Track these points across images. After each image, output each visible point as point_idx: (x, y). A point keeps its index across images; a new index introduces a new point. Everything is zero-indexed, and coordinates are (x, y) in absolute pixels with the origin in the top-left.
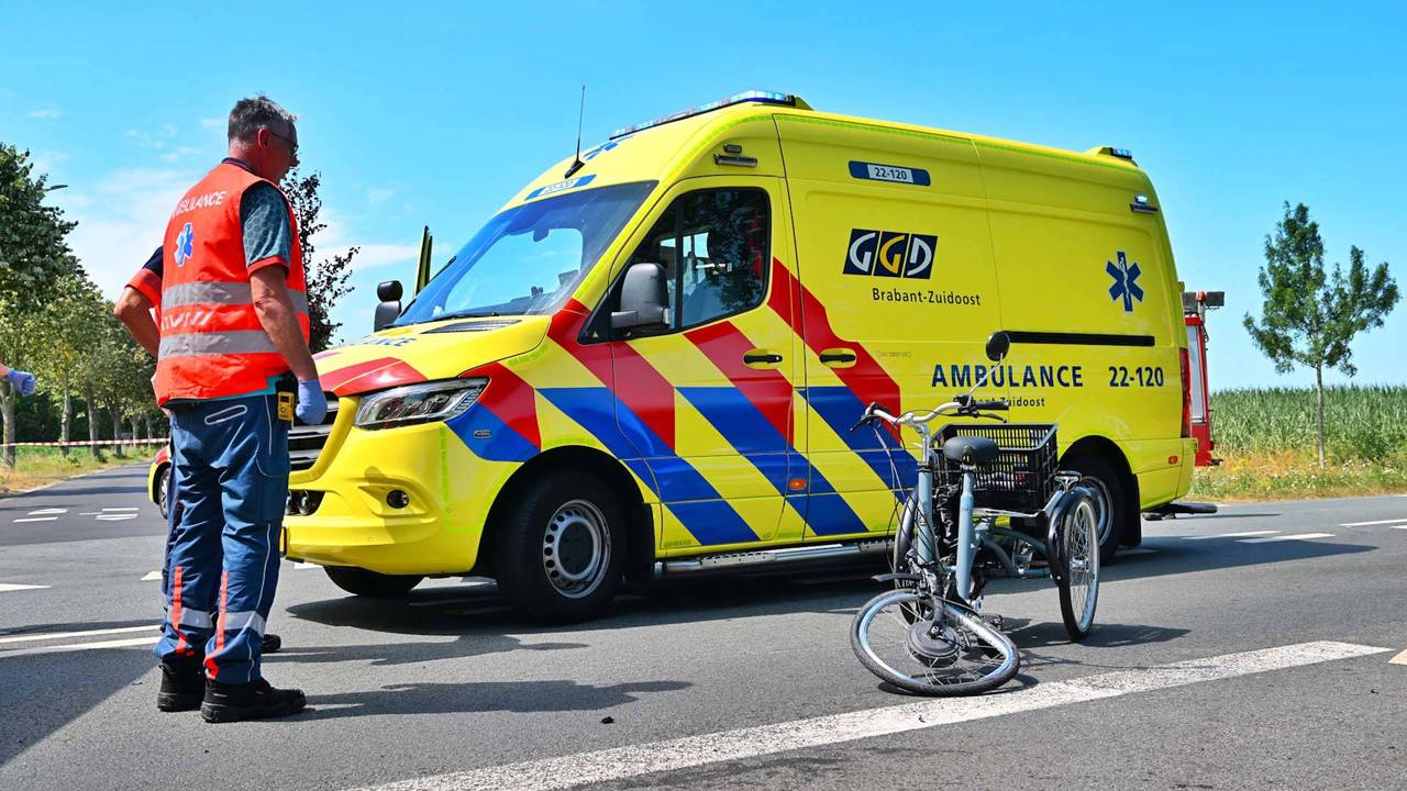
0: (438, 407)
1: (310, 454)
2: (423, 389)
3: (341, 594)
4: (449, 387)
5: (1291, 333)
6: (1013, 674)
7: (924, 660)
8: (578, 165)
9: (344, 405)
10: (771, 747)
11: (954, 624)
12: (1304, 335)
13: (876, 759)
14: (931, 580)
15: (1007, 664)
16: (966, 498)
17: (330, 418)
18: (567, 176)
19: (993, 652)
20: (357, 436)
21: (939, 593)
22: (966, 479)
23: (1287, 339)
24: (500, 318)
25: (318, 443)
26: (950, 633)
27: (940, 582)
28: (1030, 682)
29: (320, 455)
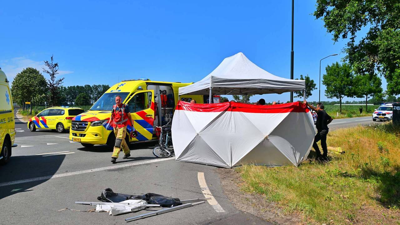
0: (102, 123)
1: (84, 129)
2: (99, 121)
3: (83, 147)
4: (103, 121)
5: (240, 96)
6: (170, 156)
7: (161, 154)
8: (118, 88)
9: (89, 123)
10: (144, 163)
11: (164, 150)
12: (242, 96)
13: (154, 164)
14: (162, 145)
15: (170, 155)
16: (167, 135)
17: (87, 125)
18: (117, 89)
19: (168, 153)
20: (91, 127)
21: (163, 147)
22: (167, 133)
23: (239, 97)
24: (109, 111)
25: (85, 128)
26: (164, 151)
27: (163, 146)
28: (172, 157)
29: (86, 129)
